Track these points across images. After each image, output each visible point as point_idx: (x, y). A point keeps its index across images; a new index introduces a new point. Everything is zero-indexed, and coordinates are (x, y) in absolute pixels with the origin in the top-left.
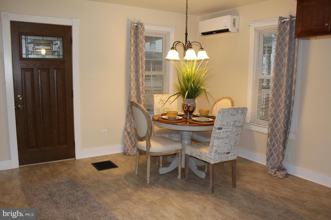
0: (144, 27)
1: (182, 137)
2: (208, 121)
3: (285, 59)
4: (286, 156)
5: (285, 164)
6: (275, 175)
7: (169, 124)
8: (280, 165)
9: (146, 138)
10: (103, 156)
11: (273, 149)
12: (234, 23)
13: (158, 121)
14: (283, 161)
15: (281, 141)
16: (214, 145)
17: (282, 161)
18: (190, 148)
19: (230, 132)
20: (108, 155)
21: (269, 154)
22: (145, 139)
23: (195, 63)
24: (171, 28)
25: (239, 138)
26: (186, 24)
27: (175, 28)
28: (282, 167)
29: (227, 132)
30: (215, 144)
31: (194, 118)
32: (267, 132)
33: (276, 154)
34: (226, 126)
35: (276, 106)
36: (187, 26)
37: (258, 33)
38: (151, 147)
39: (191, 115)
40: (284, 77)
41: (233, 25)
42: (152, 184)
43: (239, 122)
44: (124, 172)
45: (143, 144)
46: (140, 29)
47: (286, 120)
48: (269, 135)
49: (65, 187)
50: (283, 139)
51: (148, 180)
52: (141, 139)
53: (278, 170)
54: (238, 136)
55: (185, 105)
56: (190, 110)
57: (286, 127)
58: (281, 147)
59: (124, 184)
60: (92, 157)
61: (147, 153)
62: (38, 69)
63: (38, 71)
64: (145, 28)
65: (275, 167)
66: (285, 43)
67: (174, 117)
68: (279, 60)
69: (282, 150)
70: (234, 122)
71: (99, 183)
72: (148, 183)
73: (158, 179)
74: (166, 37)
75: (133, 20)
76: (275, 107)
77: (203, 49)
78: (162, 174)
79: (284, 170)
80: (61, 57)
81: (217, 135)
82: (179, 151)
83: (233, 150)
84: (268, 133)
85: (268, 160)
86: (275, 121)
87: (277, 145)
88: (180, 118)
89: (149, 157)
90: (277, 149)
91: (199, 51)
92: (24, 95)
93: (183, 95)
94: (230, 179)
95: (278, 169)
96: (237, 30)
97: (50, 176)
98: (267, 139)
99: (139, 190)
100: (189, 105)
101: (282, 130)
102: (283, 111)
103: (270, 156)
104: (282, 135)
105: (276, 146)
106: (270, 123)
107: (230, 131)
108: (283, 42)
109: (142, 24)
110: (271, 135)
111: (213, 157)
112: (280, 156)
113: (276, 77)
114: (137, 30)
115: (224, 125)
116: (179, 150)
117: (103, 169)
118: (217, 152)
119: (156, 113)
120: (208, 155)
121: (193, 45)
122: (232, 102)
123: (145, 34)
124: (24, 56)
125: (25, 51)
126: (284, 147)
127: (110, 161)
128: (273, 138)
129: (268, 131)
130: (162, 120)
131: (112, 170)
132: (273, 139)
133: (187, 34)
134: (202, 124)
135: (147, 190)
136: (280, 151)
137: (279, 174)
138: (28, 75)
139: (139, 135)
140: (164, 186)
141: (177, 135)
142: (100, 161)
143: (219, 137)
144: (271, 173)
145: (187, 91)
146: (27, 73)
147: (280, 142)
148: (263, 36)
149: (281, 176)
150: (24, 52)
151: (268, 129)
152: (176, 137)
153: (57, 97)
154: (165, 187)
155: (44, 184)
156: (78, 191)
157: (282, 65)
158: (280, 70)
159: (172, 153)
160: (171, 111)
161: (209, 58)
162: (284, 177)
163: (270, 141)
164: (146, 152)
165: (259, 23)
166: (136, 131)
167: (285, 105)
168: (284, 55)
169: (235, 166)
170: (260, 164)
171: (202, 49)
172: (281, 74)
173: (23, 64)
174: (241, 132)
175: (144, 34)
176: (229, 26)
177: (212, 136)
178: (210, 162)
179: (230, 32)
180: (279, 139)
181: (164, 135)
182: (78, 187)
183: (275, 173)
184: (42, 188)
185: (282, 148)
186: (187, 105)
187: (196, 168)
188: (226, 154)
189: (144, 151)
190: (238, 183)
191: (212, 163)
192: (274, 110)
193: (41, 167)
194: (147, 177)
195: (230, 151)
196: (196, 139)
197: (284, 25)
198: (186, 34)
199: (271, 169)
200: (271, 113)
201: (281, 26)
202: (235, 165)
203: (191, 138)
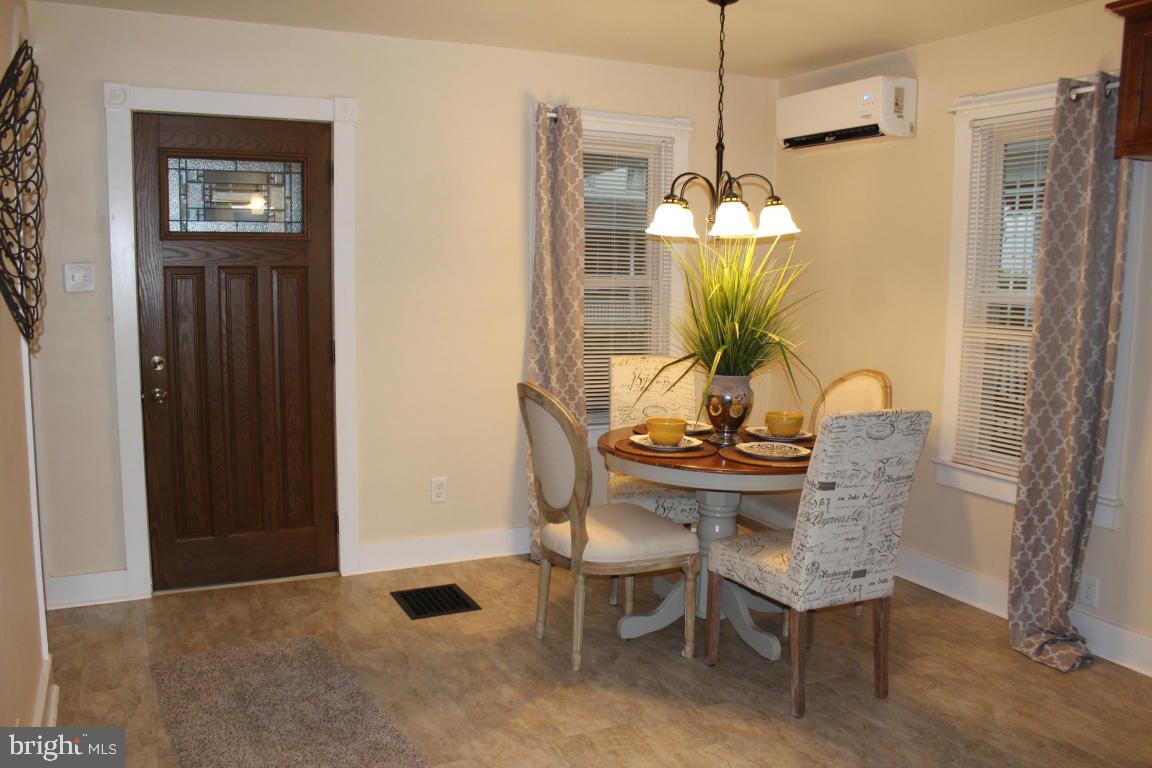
0: (580, 123)
1: (701, 511)
2: (795, 455)
3: (1080, 233)
4: (1083, 589)
5: (1080, 619)
6: (1041, 657)
7: (653, 464)
8: (1061, 621)
9: (570, 513)
10: (434, 568)
11: (1034, 560)
12: (897, 104)
13: (616, 452)
14: (1074, 608)
15: (1064, 535)
16: (808, 546)
17: (1067, 607)
18: (727, 552)
19: (866, 500)
20: (450, 564)
21: (1021, 580)
22: (566, 516)
23: (751, 250)
24: (677, 124)
25: (901, 521)
26: (720, 112)
27: (692, 124)
28: (1068, 630)
29: (855, 498)
30: (810, 542)
31: (742, 446)
32: (1013, 500)
33: (1048, 579)
34: (851, 477)
35: (1047, 407)
36: (721, 119)
37: (984, 140)
38: (589, 543)
39: (733, 433)
40: (1077, 301)
41: (896, 112)
42: (589, 673)
43: (899, 462)
44: (499, 628)
45: (561, 533)
46: (566, 130)
47: (1081, 458)
48: (1021, 510)
49: (293, 673)
50: (1071, 527)
51: (577, 658)
52: (554, 516)
53: (1051, 640)
54: (896, 512)
55: (713, 396)
56: (732, 414)
57: (1082, 484)
58: (1062, 555)
59: (494, 668)
60: (394, 571)
61: (572, 563)
62: (220, 268)
63: (219, 274)
64: (585, 125)
65: (1042, 630)
66: (1081, 174)
67: (674, 441)
68: (1058, 237)
69: (1067, 568)
70: (881, 465)
71: (407, 663)
72: (576, 668)
73: (614, 657)
74: (660, 155)
75: (541, 99)
76: (1042, 410)
77: (777, 199)
78: (629, 640)
79: (1077, 640)
80: (296, 228)
81: (817, 509)
82: (689, 562)
83: (879, 562)
84: (1019, 502)
85: (1015, 600)
86: (1044, 461)
87: (1048, 547)
88: (696, 442)
89: (581, 578)
90: (1052, 561)
91: (766, 209)
92: (171, 356)
93: (705, 361)
94: (868, 666)
95: (1051, 636)
96: (909, 129)
97: (248, 631)
98: (1015, 524)
99: (541, 696)
100: (728, 398)
101: (1068, 492)
102: (1072, 422)
103: (1023, 587)
104: (1066, 512)
105: (1047, 551)
106: (1024, 467)
107: (865, 496)
108: (1076, 171)
109: (575, 112)
110: (1027, 512)
111: (803, 587)
112: (1060, 590)
113: (1048, 299)
114: (557, 133)
115: (841, 474)
116: (688, 555)
117: (426, 613)
118: (818, 568)
119: (618, 421)
120: (784, 580)
121: (745, 184)
122: (887, 387)
123: (583, 147)
124: (175, 227)
125: (178, 211)
126: (1077, 558)
127: (455, 585)
128: (1036, 522)
129: (1018, 496)
130: (632, 450)
131: (460, 620)
132: (1037, 526)
133: (723, 147)
134: (771, 467)
135: (569, 693)
136: (1060, 571)
137: (1054, 655)
138: (186, 289)
139: (548, 501)
140: (631, 683)
141: (684, 501)
142: (423, 585)
143: (826, 516)
144: (1025, 650)
145: (719, 347)
146: (184, 281)
147: (1060, 536)
148: (1002, 147)
149: (1063, 664)
150: (174, 212)
151: (1019, 489)
152: (681, 510)
153: (282, 364)
154: (635, 685)
155: (224, 659)
156: (332, 688)
157: (1070, 256)
158: (1063, 273)
159: (661, 567)
160: (664, 420)
161: (799, 231)
162: (1074, 666)
163: (1023, 533)
164: (570, 560)
165: (987, 104)
166: (540, 485)
167: (1079, 402)
168: (1078, 219)
169: (886, 621)
170: (986, 614)
171: (775, 199)
172: (1065, 287)
173: (171, 254)
174: (906, 499)
175: (581, 147)
176: (880, 117)
177: (799, 512)
178: (794, 606)
179: (883, 135)
180: (1057, 525)
181: (638, 502)
182: (335, 675)
183: (1040, 650)
184: (216, 674)
185: (1068, 560)
186: (721, 398)
187: (748, 620)
188: (853, 578)
189: (564, 557)
190: (896, 681)
191: (798, 609)
192: (1039, 418)
193: (223, 600)
194: (575, 649)
195: (867, 567)
196: (756, 520)
197: (1077, 110)
198: (720, 147)
199: (1025, 635)
200: (1029, 431)
201: (1067, 113)
202: (885, 618)
203: (735, 514)
